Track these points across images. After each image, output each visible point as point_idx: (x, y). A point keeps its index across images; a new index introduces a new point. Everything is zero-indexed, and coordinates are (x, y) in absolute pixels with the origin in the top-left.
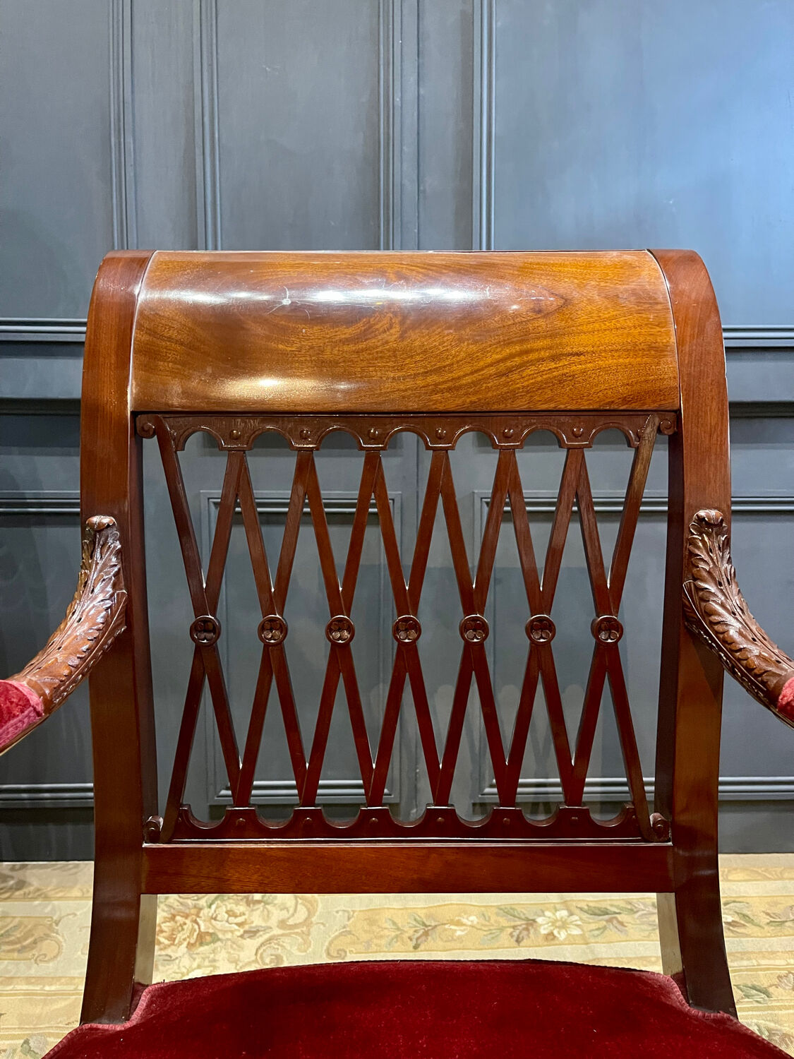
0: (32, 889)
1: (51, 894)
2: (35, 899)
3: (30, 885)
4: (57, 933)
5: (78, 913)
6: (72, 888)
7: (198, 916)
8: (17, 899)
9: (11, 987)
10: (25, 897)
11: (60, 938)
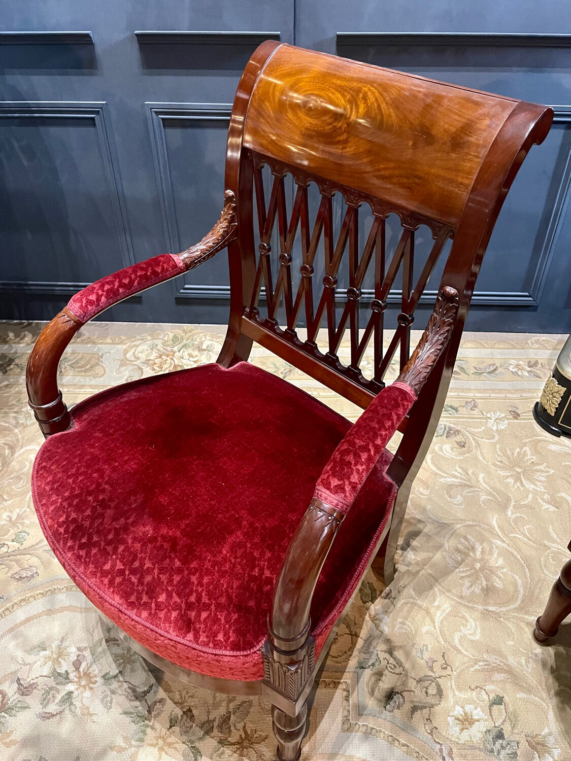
0: (85, 337)
1: (96, 341)
2: (87, 343)
3: (84, 335)
4: (102, 362)
5: (112, 352)
6: (106, 337)
7: (174, 356)
8: (78, 343)
9: (83, 390)
10: (82, 342)
11: (104, 365)
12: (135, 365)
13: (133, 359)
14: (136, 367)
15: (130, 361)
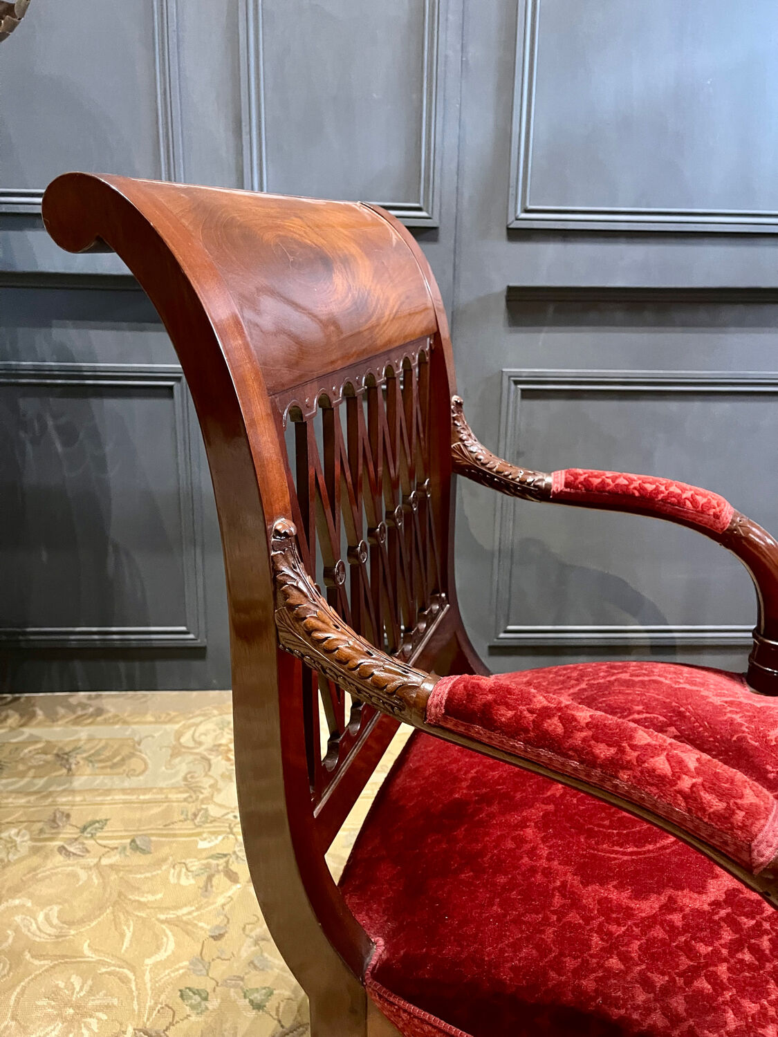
0: (110, 715)
1: (129, 719)
2: (114, 723)
3: (108, 711)
4: (140, 752)
5: (156, 735)
6: (146, 714)
8: (99, 724)
9: (109, 798)
10: (106, 722)
11: (143, 755)
12: (197, 754)
13: (191, 744)
14: (198, 757)
15: (188, 748)
